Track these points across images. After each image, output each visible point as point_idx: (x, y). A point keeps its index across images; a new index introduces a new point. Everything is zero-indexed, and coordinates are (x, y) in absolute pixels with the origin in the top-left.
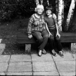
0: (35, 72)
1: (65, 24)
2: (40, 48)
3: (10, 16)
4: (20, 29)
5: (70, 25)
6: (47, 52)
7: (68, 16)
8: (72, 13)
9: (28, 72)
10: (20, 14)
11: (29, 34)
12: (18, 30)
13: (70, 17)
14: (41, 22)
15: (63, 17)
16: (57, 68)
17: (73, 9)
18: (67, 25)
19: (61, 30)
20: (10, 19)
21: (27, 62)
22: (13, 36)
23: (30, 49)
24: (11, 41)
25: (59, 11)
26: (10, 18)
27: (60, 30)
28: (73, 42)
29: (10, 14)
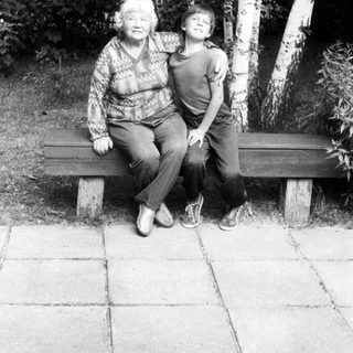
0: (118, 305)
1: (265, 94)
2: (147, 198)
3: (10, 48)
4: (55, 107)
5: (284, 98)
6: (174, 218)
7: (280, 57)
8: (298, 46)
9: (86, 305)
10: (56, 39)
11: (96, 132)
12: (45, 114)
13: (288, 62)
14: (143, 74)
15: (257, 64)
16: (218, 291)
17: (305, 25)
18: (271, 101)
19: (245, 121)
20: (8, 63)
21: (85, 259)
22: (20, 141)
23: (99, 201)
24: (14, 164)
25: (239, 32)
26: (9, 57)
27: (239, 119)
28: (298, 179)
29: (6, 38)
